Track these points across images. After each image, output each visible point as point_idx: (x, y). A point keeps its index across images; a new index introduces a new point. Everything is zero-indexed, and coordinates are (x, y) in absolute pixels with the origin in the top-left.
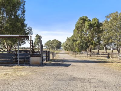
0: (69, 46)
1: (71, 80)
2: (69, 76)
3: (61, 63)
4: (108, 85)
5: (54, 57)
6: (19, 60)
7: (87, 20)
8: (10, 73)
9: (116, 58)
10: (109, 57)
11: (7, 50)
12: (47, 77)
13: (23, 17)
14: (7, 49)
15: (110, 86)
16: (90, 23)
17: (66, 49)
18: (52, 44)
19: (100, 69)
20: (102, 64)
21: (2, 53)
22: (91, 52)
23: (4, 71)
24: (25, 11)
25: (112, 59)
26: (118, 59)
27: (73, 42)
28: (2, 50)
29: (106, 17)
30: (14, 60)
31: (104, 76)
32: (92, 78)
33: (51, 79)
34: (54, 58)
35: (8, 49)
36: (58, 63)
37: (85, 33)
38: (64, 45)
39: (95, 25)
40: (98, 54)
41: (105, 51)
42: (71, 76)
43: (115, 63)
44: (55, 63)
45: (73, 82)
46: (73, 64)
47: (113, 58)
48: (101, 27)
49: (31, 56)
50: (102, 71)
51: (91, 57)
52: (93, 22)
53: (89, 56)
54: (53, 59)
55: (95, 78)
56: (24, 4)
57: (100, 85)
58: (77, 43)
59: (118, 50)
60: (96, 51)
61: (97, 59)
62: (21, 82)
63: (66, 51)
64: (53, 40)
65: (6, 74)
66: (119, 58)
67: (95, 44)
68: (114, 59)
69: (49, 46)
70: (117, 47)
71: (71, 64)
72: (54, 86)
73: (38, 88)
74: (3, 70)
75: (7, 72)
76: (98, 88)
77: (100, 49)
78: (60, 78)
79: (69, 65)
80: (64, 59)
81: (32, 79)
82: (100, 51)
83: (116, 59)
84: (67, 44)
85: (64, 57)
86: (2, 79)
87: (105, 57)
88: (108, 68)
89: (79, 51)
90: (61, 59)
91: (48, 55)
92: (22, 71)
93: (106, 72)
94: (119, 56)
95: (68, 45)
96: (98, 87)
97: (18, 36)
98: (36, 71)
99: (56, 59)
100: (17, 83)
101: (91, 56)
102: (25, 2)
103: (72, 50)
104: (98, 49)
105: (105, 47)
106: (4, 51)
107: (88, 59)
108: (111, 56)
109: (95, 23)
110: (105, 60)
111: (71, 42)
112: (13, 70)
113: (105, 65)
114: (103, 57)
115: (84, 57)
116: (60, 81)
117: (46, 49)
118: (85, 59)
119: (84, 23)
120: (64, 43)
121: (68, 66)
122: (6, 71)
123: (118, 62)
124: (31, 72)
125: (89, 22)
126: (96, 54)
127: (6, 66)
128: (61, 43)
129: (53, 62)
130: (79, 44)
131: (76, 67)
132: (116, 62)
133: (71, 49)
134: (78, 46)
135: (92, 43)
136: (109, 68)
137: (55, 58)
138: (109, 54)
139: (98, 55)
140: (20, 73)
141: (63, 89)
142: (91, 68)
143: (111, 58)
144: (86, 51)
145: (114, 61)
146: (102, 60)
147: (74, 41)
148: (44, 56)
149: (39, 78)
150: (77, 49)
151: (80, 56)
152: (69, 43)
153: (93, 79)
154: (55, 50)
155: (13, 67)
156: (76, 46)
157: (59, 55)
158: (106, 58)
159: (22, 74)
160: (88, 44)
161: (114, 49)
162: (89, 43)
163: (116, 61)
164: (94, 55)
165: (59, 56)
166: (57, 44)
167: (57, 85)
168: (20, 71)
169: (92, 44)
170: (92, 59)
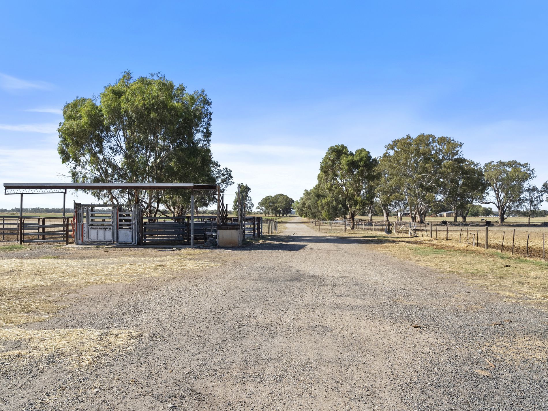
0: (309, 207)
1: (294, 280)
2: (294, 271)
3: (284, 243)
4: (372, 291)
5: (274, 231)
6: (192, 236)
7: (345, 153)
8: (168, 263)
9: (405, 233)
10: (389, 232)
11: (174, 215)
12: (244, 273)
13: (206, 144)
14: (173, 213)
15: (376, 294)
16: (352, 160)
17: (302, 213)
18: (273, 203)
19: (365, 256)
20: (372, 246)
21: (165, 222)
22: (353, 219)
23: (158, 259)
24: (211, 134)
25: (396, 235)
26: (409, 235)
27: (316, 198)
28: (163, 216)
29: (385, 147)
30: (185, 236)
31: (370, 272)
32: (342, 275)
33: (250, 278)
34: (272, 232)
35: (176, 214)
36: (278, 243)
37: (341, 179)
38: (299, 205)
39: (362, 163)
40: (370, 224)
41: (385, 218)
42: (297, 271)
43: (401, 244)
44: (272, 242)
45: (296, 286)
46: (311, 245)
47: (399, 232)
48: (376, 168)
49: (220, 227)
50: (368, 261)
51: (352, 232)
52: (358, 158)
53: (349, 228)
54: (271, 234)
55: (348, 275)
56: (211, 119)
57: (355, 291)
58: (324, 201)
59: (412, 217)
60: (367, 218)
61: (364, 235)
62: (185, 284)
63: (303, 218)
64: (277, 195)
65: (160, 266)
66: (411, 233)
67: (361, 202)
68: (401, 235)
69: (267, 208)
70: (411, 210)
71: (306, 245)
72: (252, 294)
73: (216, 297)
74: (156, 256)
75: (163, 261)
76: (347, 298)
77: (375, 215)
78: (271, 275)
79: (301, 247)
80: (295, 235)
81: (210, 278)
82: (373, 218)
83: (406, 235)
84: (304, 204)
85: (295, 231)
86: (147, 276)
87: (382, 230)
88: (383, 254)
89: (330, 219)
90: (288, 234)
91: (258, 226)
92: (195, 259)
93: (377, 263)
94: (410, 229)
95: (307, 205)
96: (348, 296)
97: (191, 184)
98: (226, 259)
99: (278, 235)
100: (175, 286)
101: (353, 228)
102: (211, 114)
103: (314, 216)
104: (370, 214)
105: (385, 209)
106: (167, 217)
107: (346, 235)
108: (394, 229)
109: (361, 159)
110: (381, 237)
111: (312, 199)
112: (176, 258)
113: (378, 247)
114: (378, 230)
115: (337, 230)
116: (270, 281)
117: (261, 213)
118: (338, 235)
119: (338, 158)
120: (299, 201)
121: (297, 250)
122: (162, 258)
123: (408, 242)
124: (213, 261)
125: (349, 157)
126: (365, 225)
127: (165, 248)
128: (293, 201)
129: (268, 242)
130: (328, 204)
131: (313, 252)
132: (402, 241)
133: (312, 214)
134: (326, 207)
135: (357, 201)
136: (386, 254)
137: (275, 233)
138: (391, 225)
139: (368, 227)
140: (190, 265)
141: (270, 299)
142: (346, 255)
143: (394, 234)
144: (345, 218)
145: (399, 239)
146: (374, 237)
147: (319, 196)
148: (248, 228)
149: (226, 275)
150: (324, 214)
151: (330, 228)
152: (309, 201)
153: (342, 277)
154: (281, 215)
155: (179, 252)
156: (323, 207)
157: (287, 225)
158: (384, 234)
159: (192, 267)
160: (347, 203)
161: (406, 215)
162: (349, 200)
163: (403, 239)
164: (360, 227)
165: (287, 228)
166: (284, 202)
167: (259, 291)
168: (190, 259)
169: (356, 203)
170: (353, 235)
